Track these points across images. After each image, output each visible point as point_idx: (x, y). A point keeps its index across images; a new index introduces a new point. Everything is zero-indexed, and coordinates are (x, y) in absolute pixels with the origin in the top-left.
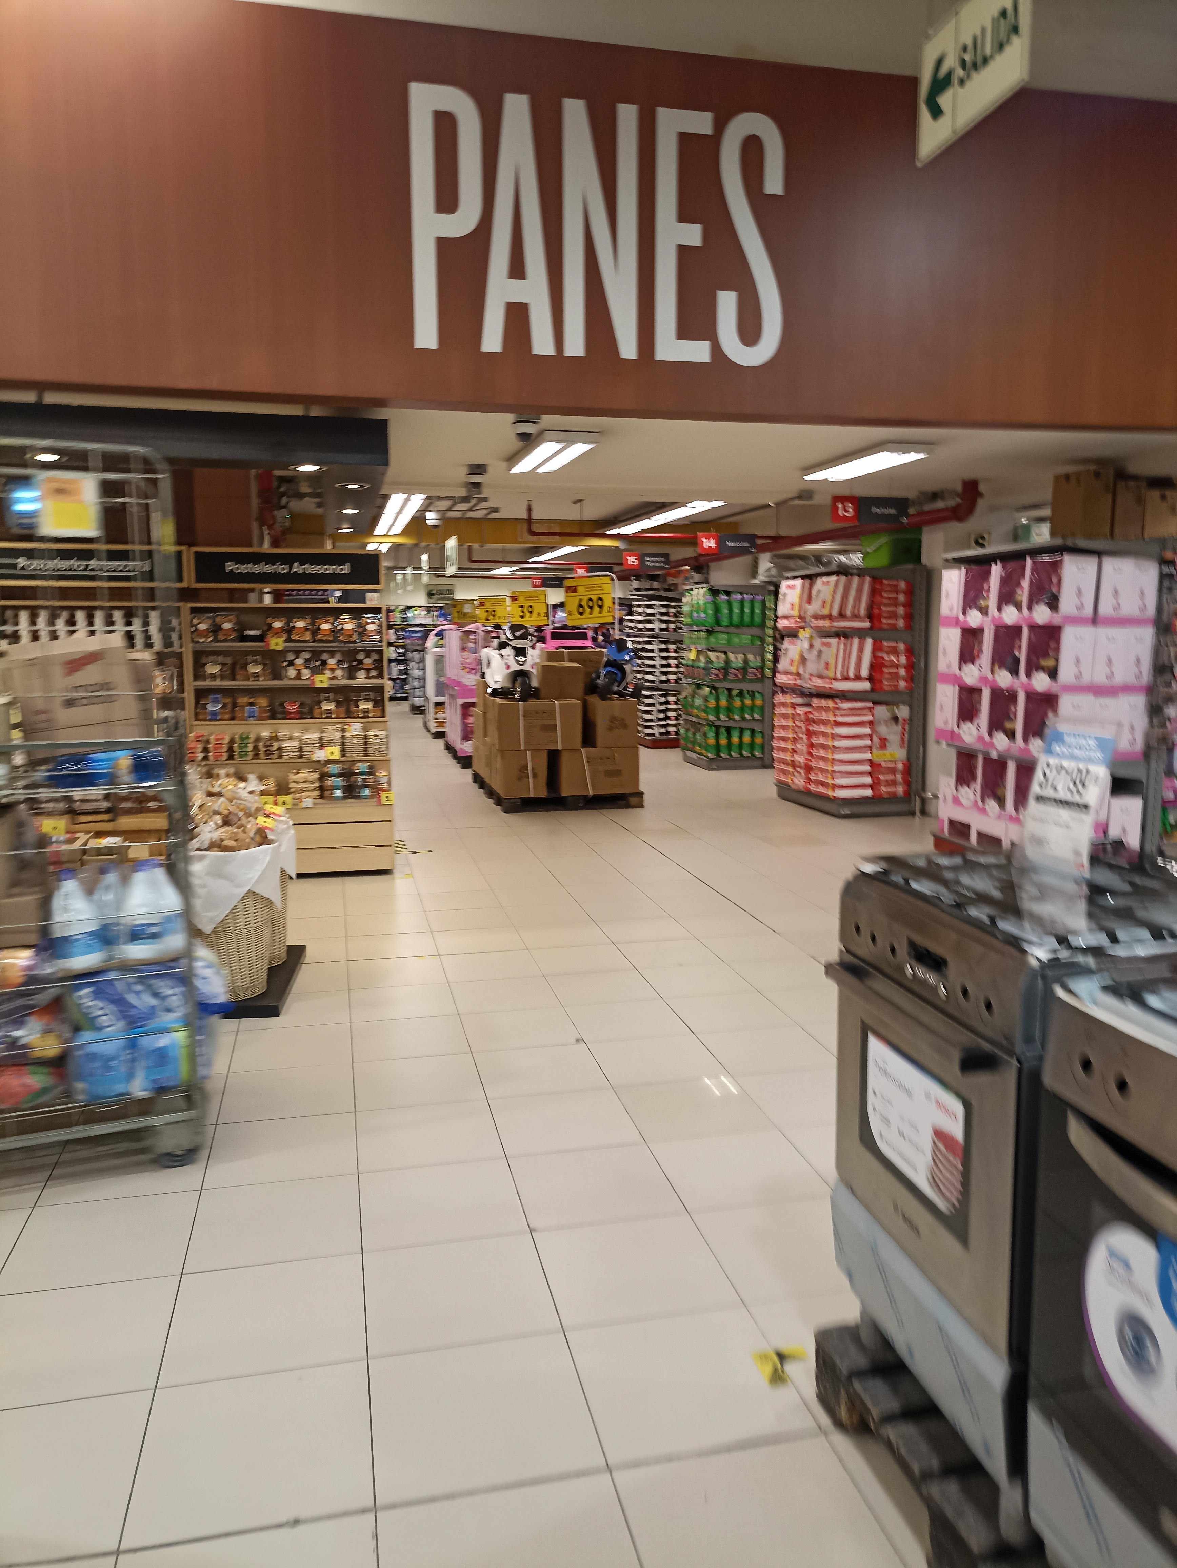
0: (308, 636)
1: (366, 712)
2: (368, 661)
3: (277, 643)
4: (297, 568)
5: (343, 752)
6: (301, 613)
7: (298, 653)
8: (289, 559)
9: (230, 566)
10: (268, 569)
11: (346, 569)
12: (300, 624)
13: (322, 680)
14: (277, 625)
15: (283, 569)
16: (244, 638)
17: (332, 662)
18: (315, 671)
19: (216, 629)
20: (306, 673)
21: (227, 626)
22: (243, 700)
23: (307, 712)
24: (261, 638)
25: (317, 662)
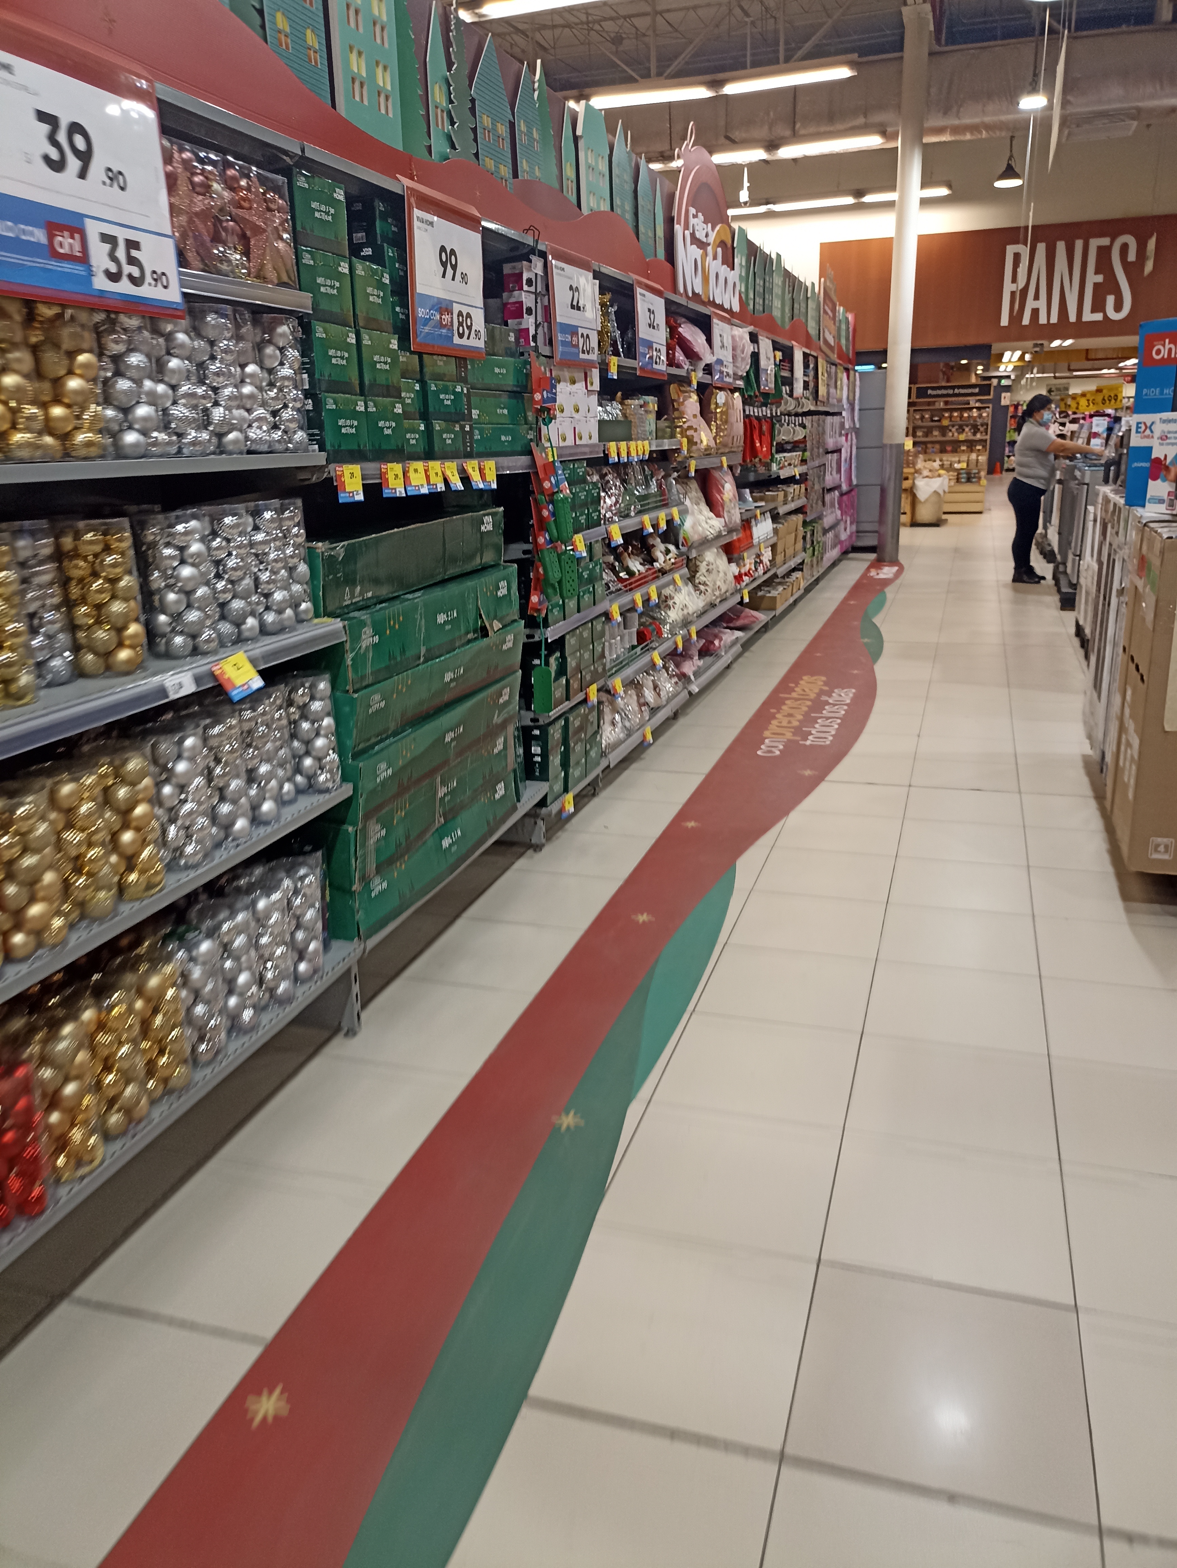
0: (958, 419)
1: (979, 450)
2: (982, 429)
3: (945, 423)
4: (956, 391)
5: (968, 465)
6: (956, 410)
7: (953, 426)
8: (953, 388)
9: (930, 392)
10: (944, 392)
11: (977, 390)
12: (956, 414)
13: (962, 437)
14: (947, 415)
15: (951, 392)
16: (933, 421)
17: (967, 429)
18: (959, 433)
19: (922, 418)
20: (956, 434)
21: (927, 416)
22: (929, 446)
23: (955, 451)
24: (939, 421)
25: (961, 430)
